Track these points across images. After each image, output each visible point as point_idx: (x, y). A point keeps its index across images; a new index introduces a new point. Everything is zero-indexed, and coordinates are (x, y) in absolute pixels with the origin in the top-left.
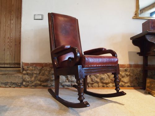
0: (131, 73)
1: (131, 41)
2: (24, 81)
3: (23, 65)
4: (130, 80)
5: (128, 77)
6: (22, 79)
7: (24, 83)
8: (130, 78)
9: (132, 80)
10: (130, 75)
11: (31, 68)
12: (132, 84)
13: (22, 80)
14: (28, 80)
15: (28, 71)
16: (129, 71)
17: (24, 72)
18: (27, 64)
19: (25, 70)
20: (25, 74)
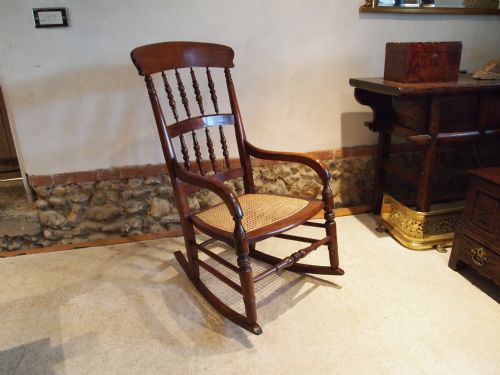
0: (346, 171)
1: (353, 89)
2: (45, 226)
3: (32, 184)
4: (341, 188)
5: (338, 181)
6: (39, 222)
7: (47, 233)
8: (342, 183)
9: (346, 187)
10: (341, 175)
11: (60, 188)
12: (347, 199)
13: (39, 226)
14: (58, 223)
15: (51, 199)
16: (341, 166)
17: (41, 203)
18: (44, 180)
19: (43, 198)
20: (44, 209)
